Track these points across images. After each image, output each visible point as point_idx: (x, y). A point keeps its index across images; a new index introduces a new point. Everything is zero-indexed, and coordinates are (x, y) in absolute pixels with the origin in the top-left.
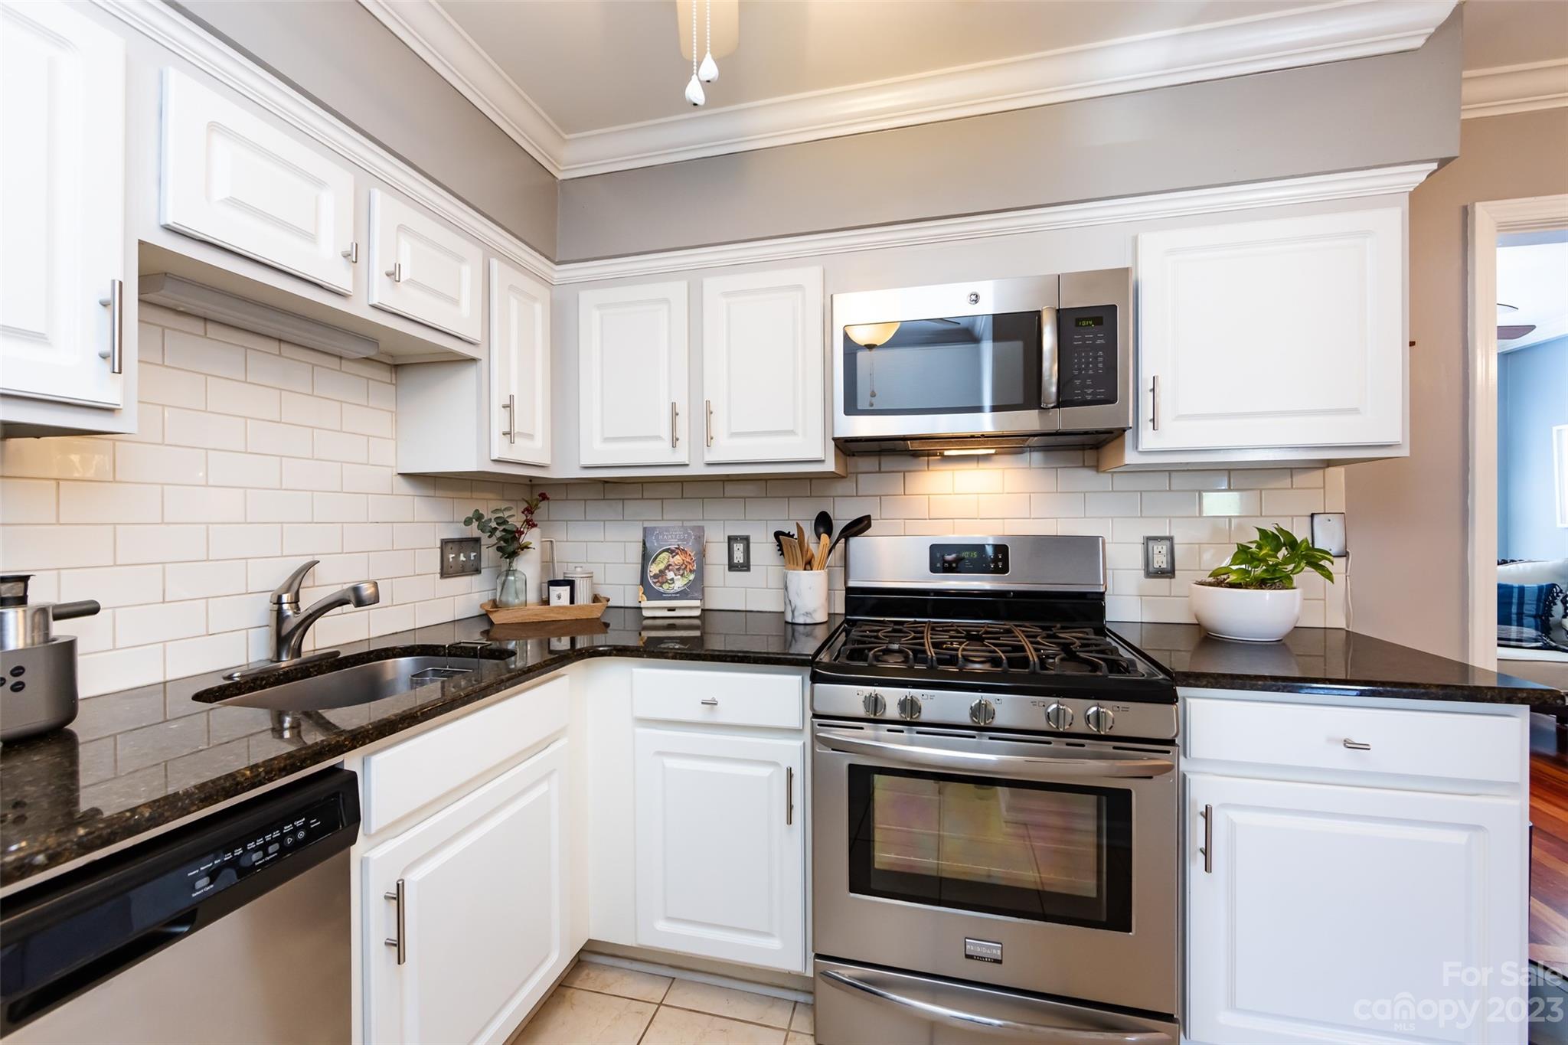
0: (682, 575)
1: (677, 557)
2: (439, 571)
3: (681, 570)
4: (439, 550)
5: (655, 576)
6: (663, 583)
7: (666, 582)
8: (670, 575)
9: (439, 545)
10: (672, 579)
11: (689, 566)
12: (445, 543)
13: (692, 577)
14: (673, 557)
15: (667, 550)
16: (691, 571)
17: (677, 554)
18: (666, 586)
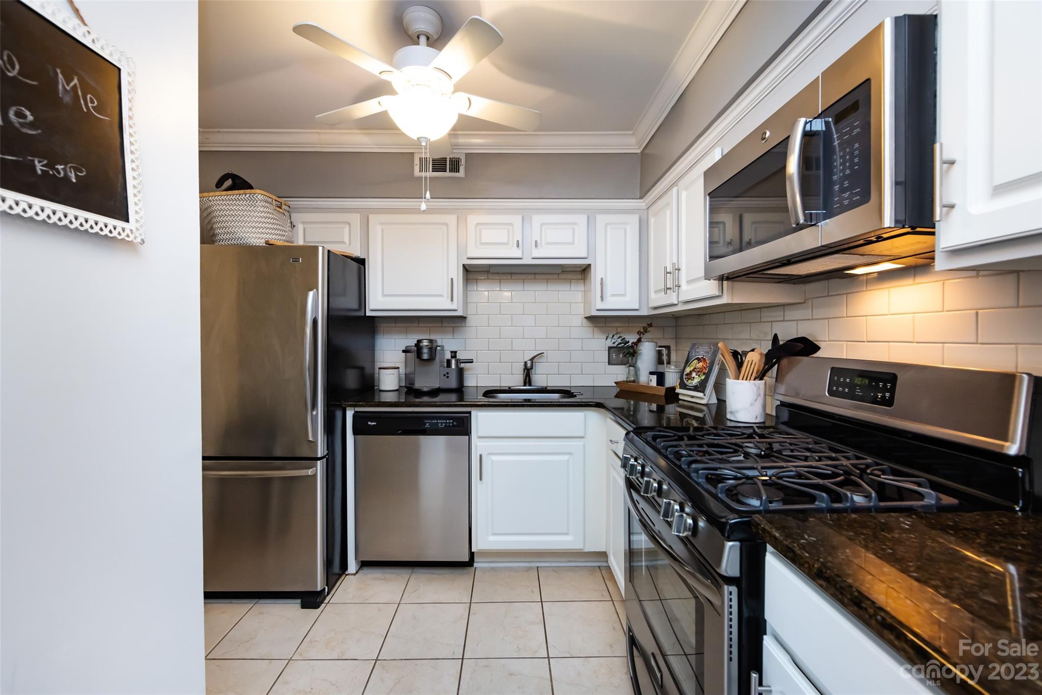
0: (699, 376)
1: (701, 364)
2: (607, 361)
3: (699, 371)
4: (607, 352)
5: (687, 375)
6: (689, 379)
7: (691, 379)
8: (694, 374)
9: (607, 349)
10: (694, 378)
11: (704, 370)
12: (610, 348)
13: (703, 377)
14: (699, 363)
15: (696, 359)
16: (704, 374)
17: (701, 361)
18: (690, 381)
